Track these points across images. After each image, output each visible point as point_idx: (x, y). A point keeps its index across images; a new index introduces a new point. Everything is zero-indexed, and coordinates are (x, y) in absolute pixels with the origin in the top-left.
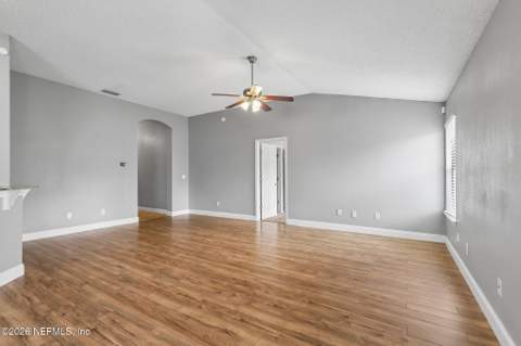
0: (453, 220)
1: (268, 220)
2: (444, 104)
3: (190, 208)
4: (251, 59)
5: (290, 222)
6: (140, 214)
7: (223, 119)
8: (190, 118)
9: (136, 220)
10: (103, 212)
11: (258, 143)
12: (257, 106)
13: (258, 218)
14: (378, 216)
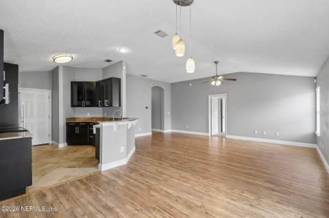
0: (319, 135)
1: (215, 136)
2: (315, 78)
3: (172, 129)
4: (216, 63)
5: (228, 136)
6: (153, 132)
7: (191, 85)
8: (172, 84)
9: (151, 133)
10: (140, 129)
11: (210, 97)
12: (219, 83)
13: (210, 135)
14: (277, 134)
